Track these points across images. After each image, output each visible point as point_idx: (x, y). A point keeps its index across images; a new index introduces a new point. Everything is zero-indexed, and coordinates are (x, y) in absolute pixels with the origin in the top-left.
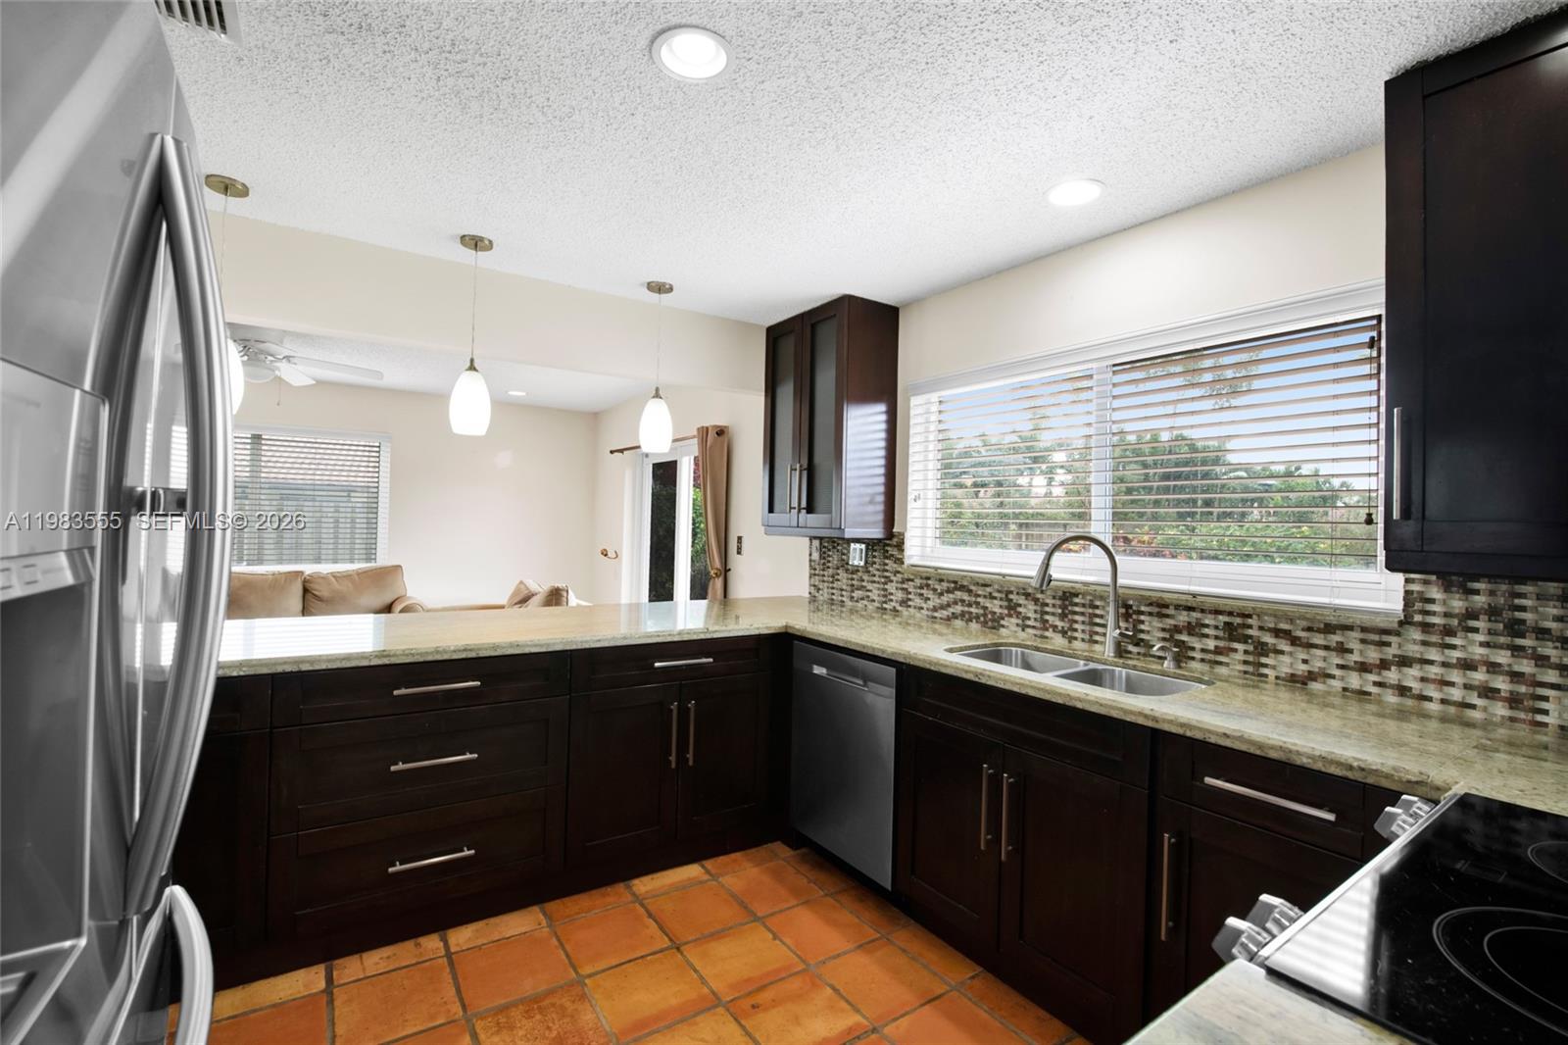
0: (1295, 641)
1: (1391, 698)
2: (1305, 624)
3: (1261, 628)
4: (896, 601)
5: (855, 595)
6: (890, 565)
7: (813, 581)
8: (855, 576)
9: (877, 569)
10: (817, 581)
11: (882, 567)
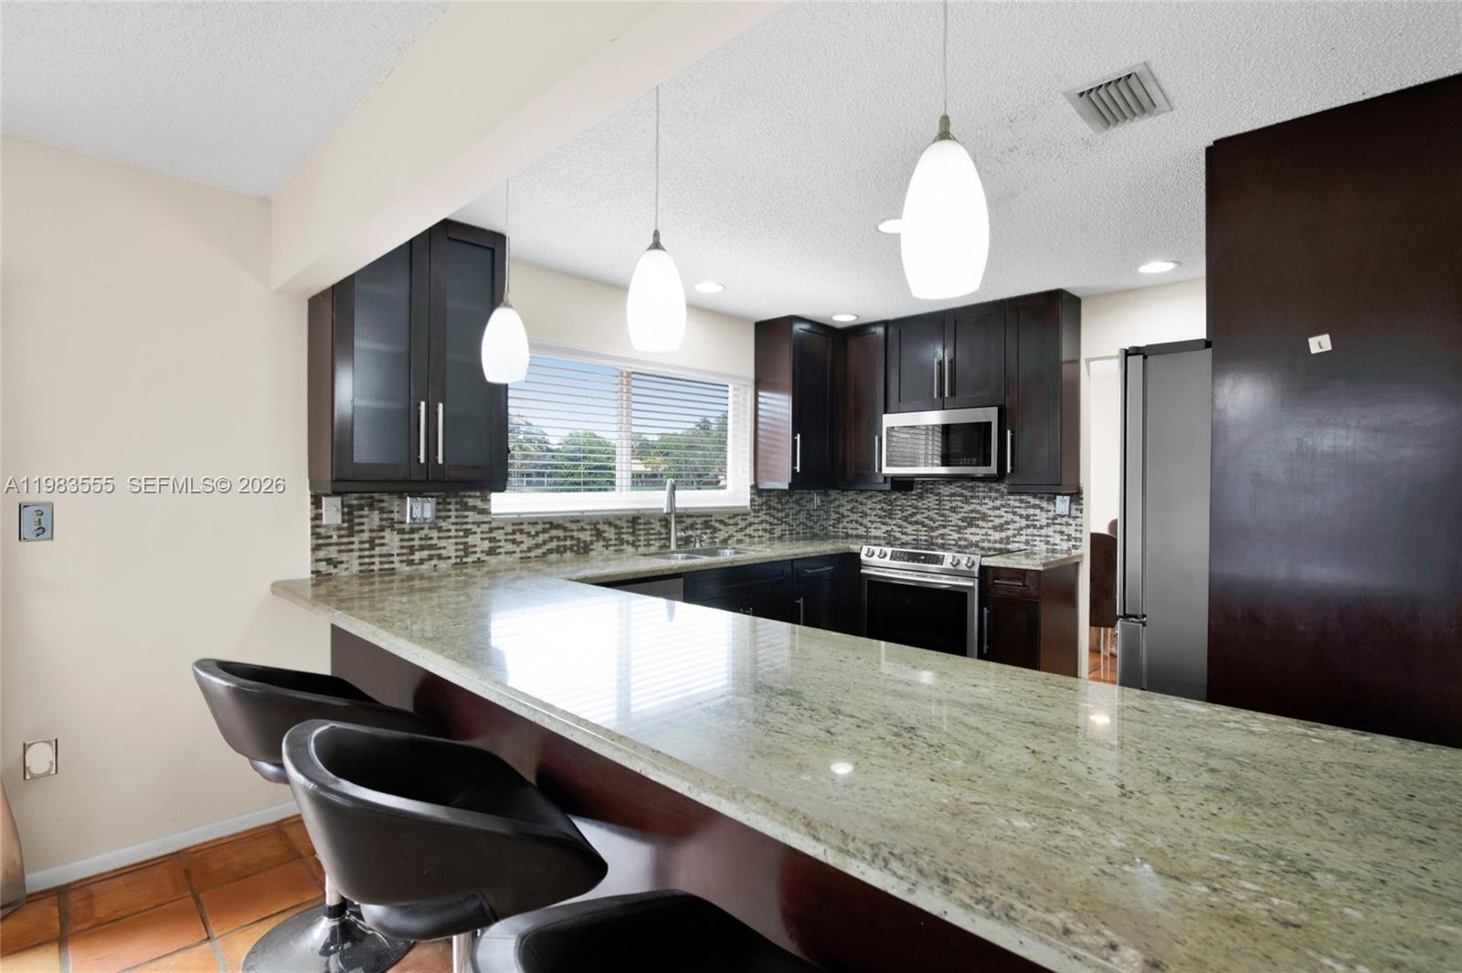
0: (726, 524)
1: (748, 540)
2: (727, 516)
3: (716, 521)
4: (482, 552)
5: (417, 556)
6: (472, 516)
7: (321, 554)
8: (416, 536)
9: (453, 524)
10: (332, 552)
11: (459, 520)
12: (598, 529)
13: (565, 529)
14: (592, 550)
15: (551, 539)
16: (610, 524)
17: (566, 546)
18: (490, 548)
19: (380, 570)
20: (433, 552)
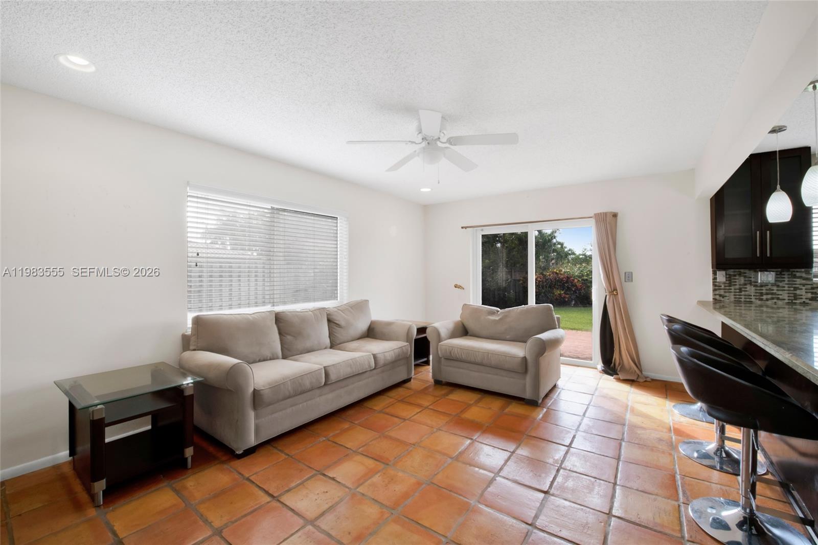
4: (806, 299)
5: (765, 297)
6: (799, 281)
8: (763, 288)
9: (786, 284)
11: (790, 283)
18: (812, 297)
19: (745, 301)
20: (774, 296)
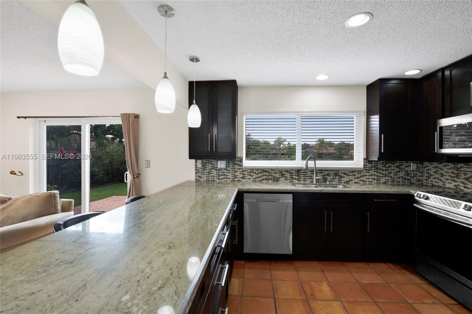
0: (347, 175)
2: (348, 171)
4: (240, 178)
5: (221, 177)
6: (237, 167)
7: (197, 175)
8: (220, 171)
9: (231, 169)
10: (200, 174)
11: (233, 168)
12: (282, 173)
13: (269, 172)
14: (280, 180)
15: (264, 175)
16: (287, 172)
17: (269, 178)
18: (243, 177)
19: (211, 180)
20: (225, 177)
